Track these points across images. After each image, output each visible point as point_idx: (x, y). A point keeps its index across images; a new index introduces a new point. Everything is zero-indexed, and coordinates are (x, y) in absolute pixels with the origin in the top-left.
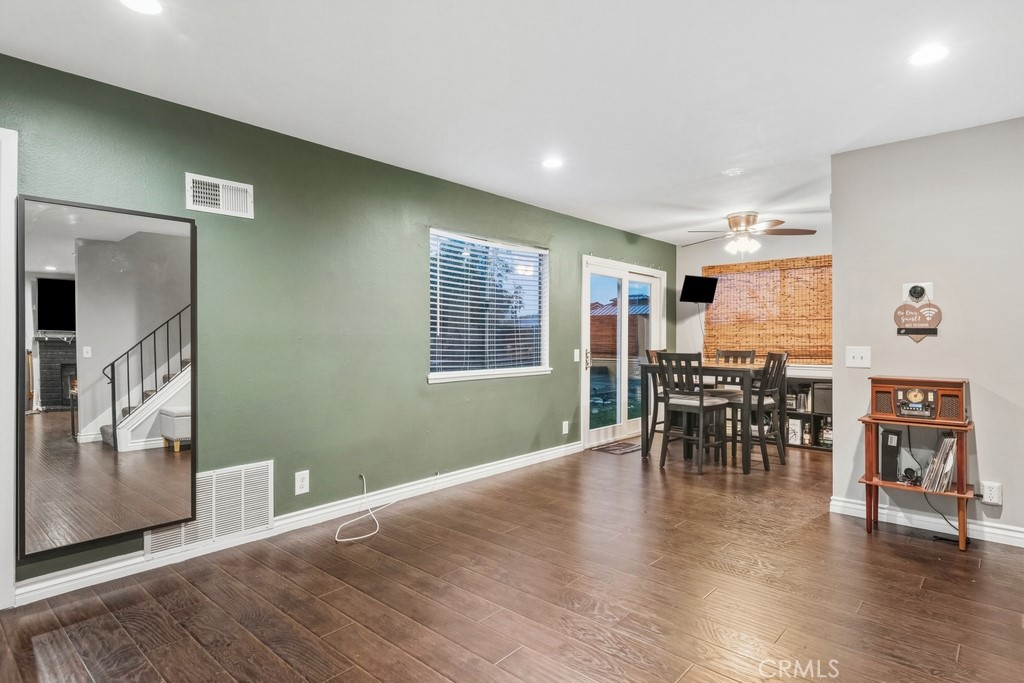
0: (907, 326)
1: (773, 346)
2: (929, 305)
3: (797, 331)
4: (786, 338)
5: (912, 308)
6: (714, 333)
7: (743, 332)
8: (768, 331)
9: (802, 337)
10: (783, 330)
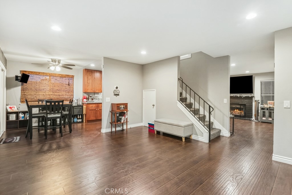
0: (115, 94)
1: (48, 98)
2: (118, 90)
3: (56, 94)
4: (52, 96)
5: (116, 91)
6: (25, 94)
7: (38, 93)
8: (47, 94)
9: (57, 95)
10: (52, 93)
